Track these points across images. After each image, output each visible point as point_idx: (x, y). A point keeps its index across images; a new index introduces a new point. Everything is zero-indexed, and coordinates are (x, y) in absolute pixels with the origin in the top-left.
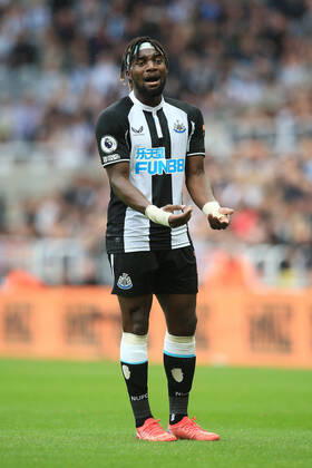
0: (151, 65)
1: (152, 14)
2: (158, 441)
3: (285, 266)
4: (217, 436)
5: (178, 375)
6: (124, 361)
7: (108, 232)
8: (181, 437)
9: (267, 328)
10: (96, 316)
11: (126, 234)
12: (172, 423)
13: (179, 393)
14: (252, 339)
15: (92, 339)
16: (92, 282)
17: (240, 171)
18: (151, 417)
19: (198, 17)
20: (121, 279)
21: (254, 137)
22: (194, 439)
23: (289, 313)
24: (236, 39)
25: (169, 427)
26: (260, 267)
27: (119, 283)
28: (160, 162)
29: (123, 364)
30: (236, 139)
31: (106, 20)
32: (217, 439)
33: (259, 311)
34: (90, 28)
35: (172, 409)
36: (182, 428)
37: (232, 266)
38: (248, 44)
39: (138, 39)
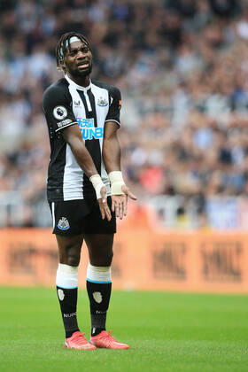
0: (80, 54)
1: (76, 16)
2: (82, 349)
3: (180, 212)
4: (127, 346)
5: (98, 297)
6: (60, 286)
7: (48, 185)
8: (99, 346)
9: (166, 260)
10: (33, 251)
11: (65, 186)
12: (93, 335)
13: (99, 312)
14: (155, 269)
15: (29, 269)
16: (30, 225)
17: (145, 138)
18: (78, 330)
19: (112, 17)
20: (61, 222)
21: (156, 111)
22: (109, 348)
23: (184, 249)
24: (142, 35)
25: (91, 338)
26: (161, 213)
27: (59, 225)
28: (91, 130)
29: (58, 288)
30: (142, 113)
31: (40, 20)
32: (127, 348)
33: (161, 247)
34: (28, 26)
35: (93, 324)
36: (101, 339)
37: (140, 213)
38: (152, 38)
39: (67, 34)
